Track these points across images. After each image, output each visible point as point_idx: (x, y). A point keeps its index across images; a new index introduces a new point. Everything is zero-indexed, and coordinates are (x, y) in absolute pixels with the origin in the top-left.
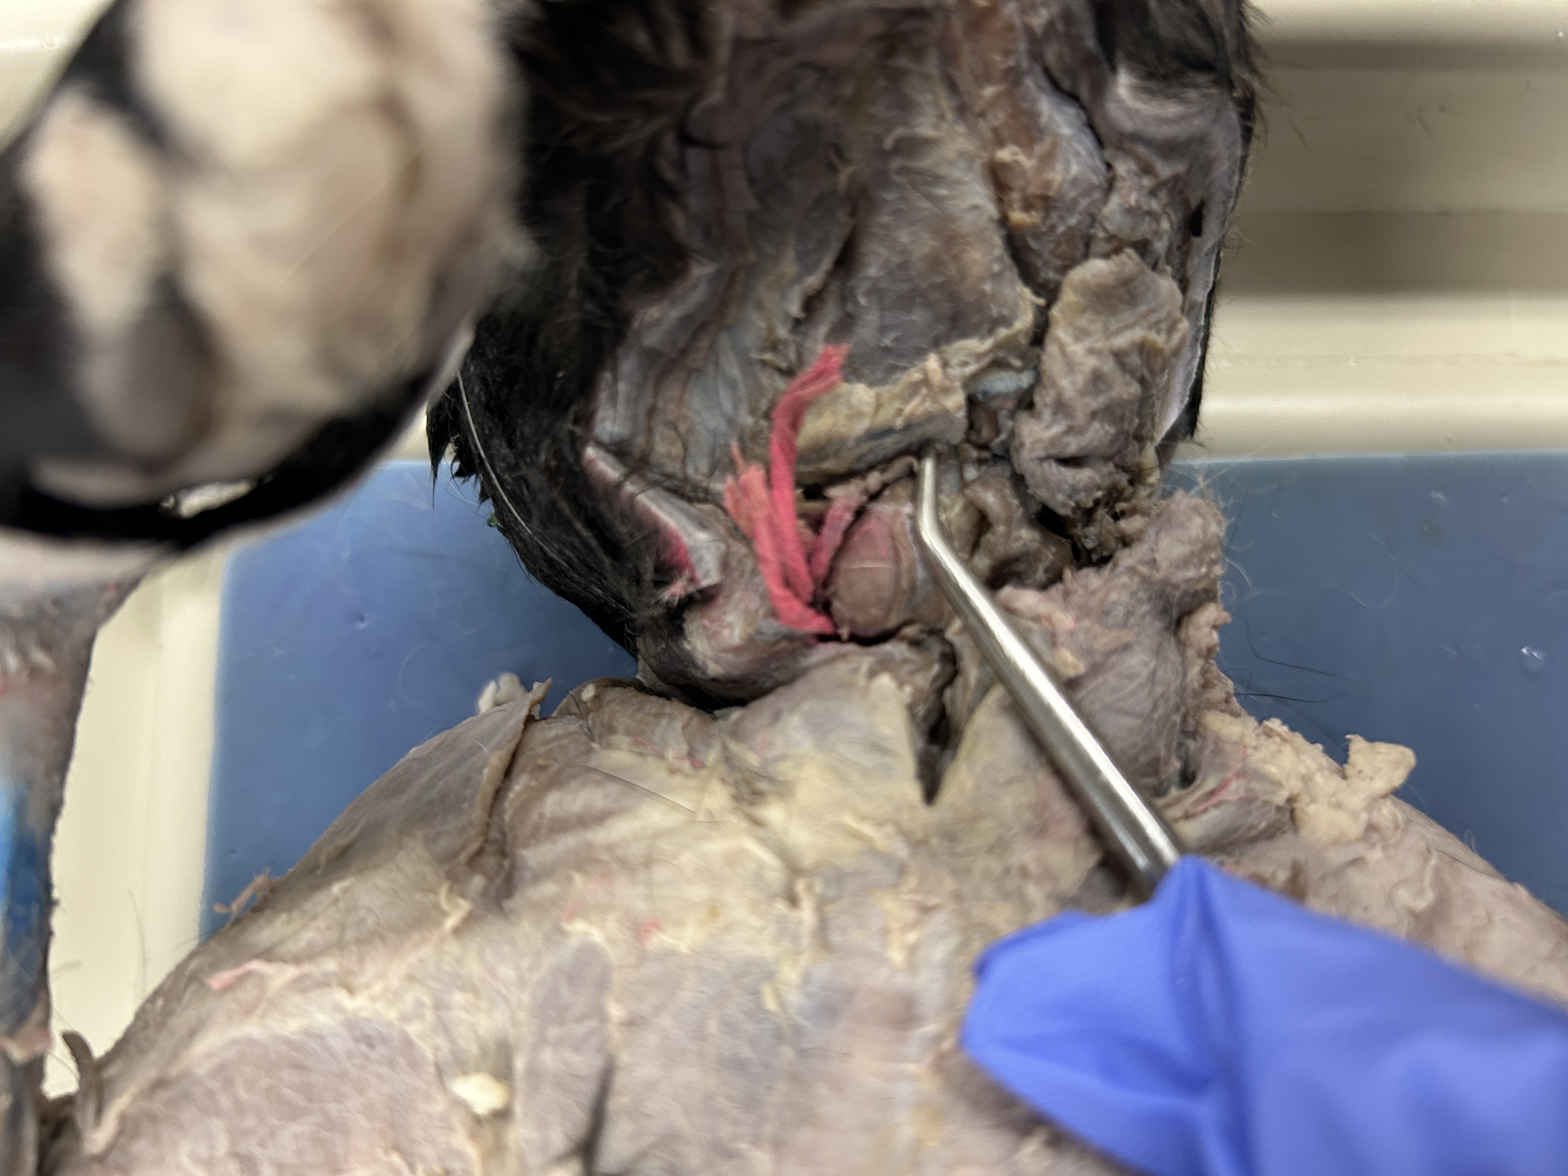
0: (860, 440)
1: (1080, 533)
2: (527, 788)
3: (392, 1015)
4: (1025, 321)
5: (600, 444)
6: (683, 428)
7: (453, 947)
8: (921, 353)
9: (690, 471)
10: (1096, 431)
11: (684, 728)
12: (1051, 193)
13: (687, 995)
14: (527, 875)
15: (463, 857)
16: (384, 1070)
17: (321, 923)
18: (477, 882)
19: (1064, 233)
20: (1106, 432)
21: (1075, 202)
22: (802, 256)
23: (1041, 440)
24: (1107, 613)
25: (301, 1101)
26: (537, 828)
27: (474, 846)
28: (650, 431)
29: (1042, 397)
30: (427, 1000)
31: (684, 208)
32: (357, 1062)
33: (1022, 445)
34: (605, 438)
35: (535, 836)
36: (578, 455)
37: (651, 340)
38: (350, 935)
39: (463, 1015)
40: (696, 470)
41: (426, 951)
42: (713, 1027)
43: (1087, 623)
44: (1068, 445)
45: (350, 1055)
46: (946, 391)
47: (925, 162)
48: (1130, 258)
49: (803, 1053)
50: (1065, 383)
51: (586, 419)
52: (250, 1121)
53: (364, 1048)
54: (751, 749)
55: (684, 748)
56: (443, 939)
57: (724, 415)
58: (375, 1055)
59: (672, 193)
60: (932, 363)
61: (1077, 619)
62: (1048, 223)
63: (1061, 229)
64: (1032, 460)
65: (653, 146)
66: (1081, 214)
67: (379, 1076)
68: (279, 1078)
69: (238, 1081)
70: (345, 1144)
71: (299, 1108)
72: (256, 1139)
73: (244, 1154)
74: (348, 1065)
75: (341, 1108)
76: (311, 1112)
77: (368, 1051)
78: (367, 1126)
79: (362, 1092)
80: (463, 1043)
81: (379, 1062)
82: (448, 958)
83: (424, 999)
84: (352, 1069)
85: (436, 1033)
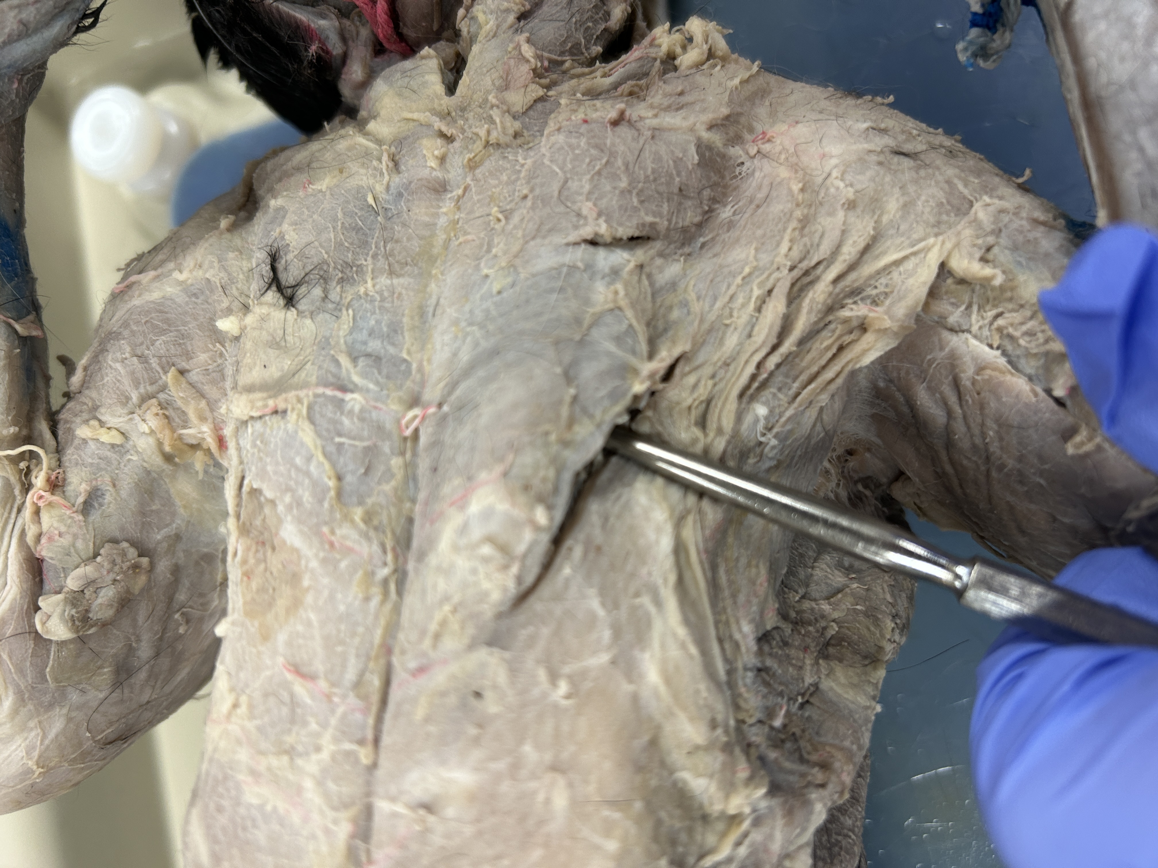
3: (201, 273)
7: (228, 237)
15: (235, 207)
16: (204, 305)
25: (165, 327)
30: (215, 259)
32: (191, 306)
39: (233, 262)
41: (213, 240)
42: (340, 215)
45: (187, 304)
52: (140, 339)
53: (193, 299)
56: (221, 234)
67: (203, 310)
68: (152, 318)
69: (131, 323)
70: (192, 345)
71: (164, 330)
72: (144, 347)
73: (140, 354)
74: (187, 308)
75: (186, 328)
76: (171, 332)
77: (196, 300)
78: (202, 334)
79: (196, 319)
80: (235, 275)
81: (202, 303)
82: (225, 240)
83: (213, 260)
84: (189, 310)
85: (221, 272)
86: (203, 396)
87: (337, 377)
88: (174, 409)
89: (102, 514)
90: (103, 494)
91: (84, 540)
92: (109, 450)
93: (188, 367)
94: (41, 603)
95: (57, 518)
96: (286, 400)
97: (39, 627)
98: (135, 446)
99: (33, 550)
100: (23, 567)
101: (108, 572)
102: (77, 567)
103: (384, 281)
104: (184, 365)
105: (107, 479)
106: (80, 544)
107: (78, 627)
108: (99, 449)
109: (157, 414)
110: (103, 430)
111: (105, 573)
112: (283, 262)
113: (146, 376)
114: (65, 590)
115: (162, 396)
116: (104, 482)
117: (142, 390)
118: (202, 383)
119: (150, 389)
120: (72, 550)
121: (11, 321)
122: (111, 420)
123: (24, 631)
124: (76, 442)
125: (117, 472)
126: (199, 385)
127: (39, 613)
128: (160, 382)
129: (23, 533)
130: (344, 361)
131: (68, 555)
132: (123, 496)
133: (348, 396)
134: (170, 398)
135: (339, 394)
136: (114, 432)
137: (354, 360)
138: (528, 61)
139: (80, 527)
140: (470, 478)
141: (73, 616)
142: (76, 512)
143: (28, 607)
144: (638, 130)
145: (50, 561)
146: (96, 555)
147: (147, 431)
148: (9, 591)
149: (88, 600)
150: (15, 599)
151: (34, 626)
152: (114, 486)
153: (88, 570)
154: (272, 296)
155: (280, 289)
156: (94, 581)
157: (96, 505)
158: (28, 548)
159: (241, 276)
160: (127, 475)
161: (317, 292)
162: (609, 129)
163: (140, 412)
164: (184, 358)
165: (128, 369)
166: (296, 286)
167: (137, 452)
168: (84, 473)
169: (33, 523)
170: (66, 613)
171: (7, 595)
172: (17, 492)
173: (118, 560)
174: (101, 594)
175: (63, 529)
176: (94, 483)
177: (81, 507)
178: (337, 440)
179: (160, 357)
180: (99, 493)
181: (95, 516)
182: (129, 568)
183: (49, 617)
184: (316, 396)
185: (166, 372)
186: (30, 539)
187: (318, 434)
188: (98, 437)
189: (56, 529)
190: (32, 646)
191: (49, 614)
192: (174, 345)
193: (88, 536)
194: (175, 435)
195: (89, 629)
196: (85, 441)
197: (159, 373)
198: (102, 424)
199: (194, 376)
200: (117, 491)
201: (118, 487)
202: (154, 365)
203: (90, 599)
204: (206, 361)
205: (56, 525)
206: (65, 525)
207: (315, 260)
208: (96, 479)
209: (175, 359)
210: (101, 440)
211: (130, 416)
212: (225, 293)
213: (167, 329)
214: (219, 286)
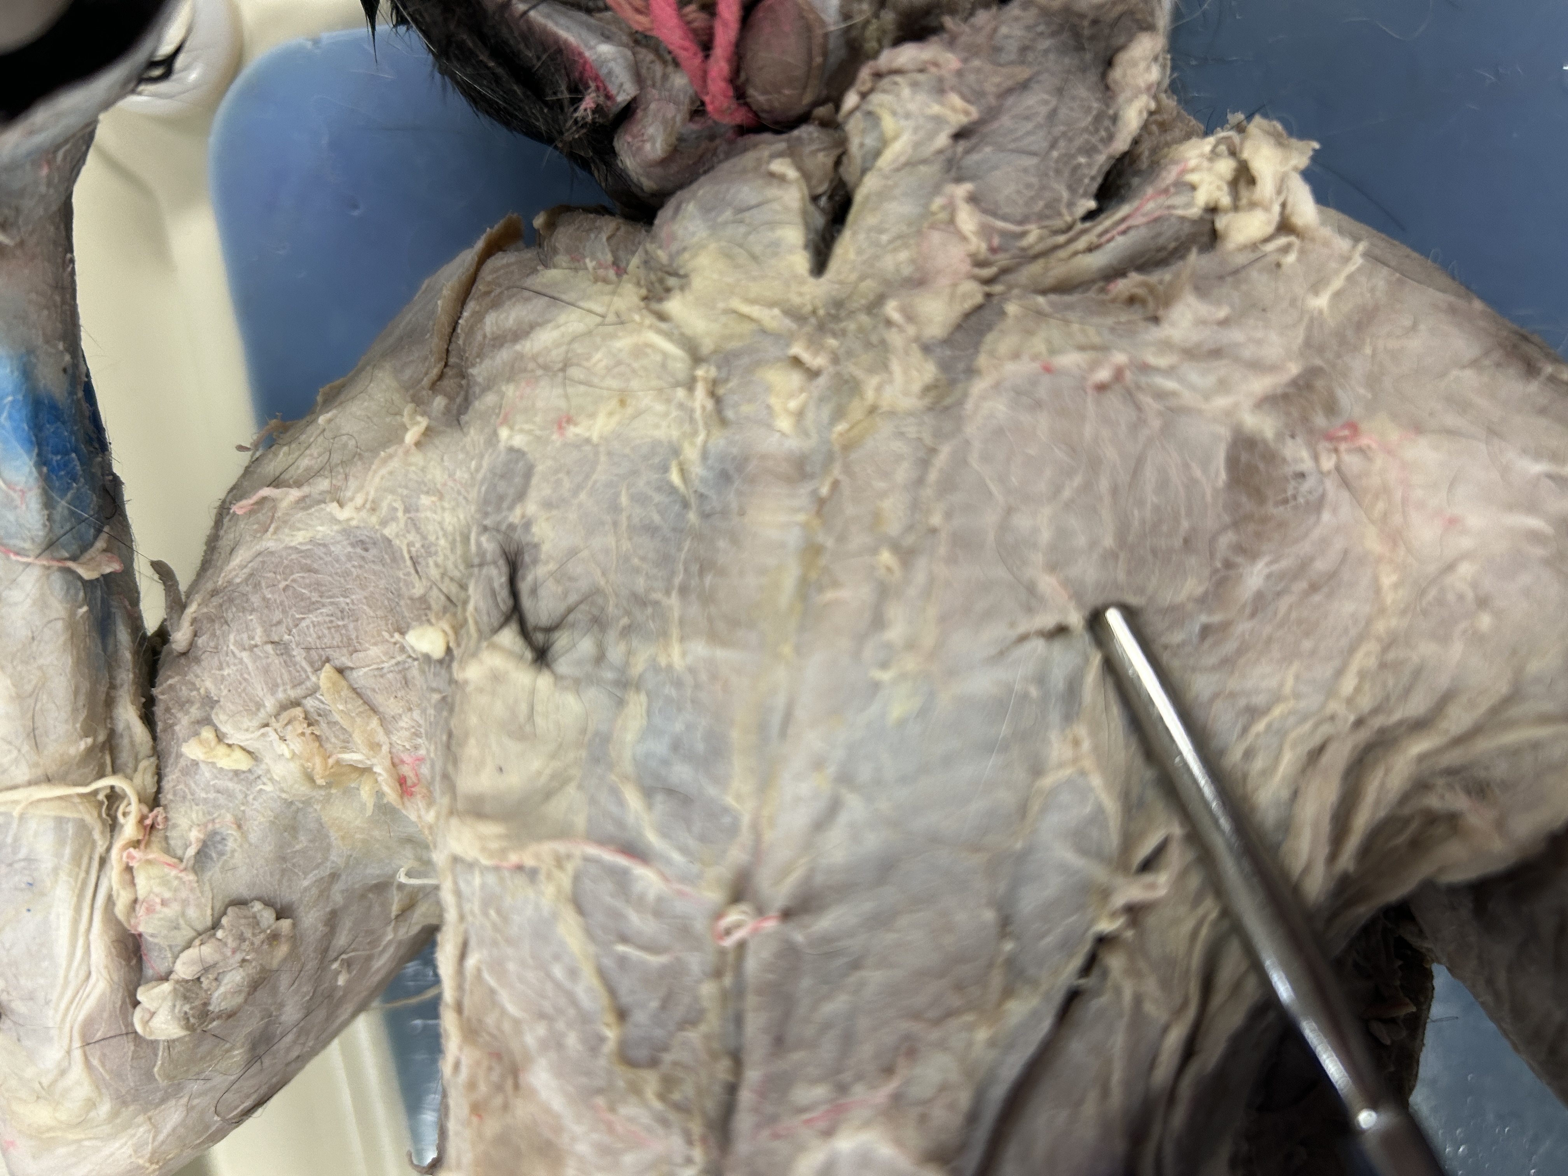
2: (474, 313)
3: (374, 520)
7: (418, 458)
11: (609, 239)
13: (601, 475)
14: (477, 390)
15: (426, 382)
16: (378, 568)
17: (314, 451)
18: (439, 402)
24: (997, 50)
25: (315, 597)
26: (482, 347)
27: (435, 371)
30: (398, 505)
32: (356, 562)
35: (480, 355)
38: (336, 458)
39: (429, 514)
41: (394, 464)
42: (624, 500)
43: (976, 63)
45: (349, 558)
49: (706, 516)
52: (277, 615)
53: (359, 550)
54: (660, 247)
55: (609, 258)
56: (407, 453)
58: (369, 555)
61: (965, 60)
67: (375, 573)
68: (294, 581)
69: (263, 584)
70: (356, 629)
71: (314, 603)
72: (282, 628)
73: (276, 639)
74: (349, 565)
75: (348, 600)
76: (324, 605)
77: (364, 553)
78: (372, 614)
79: (363, 587)
80: (432, 538)
81: (373, 562)
82: (413, 468)
83: (395, 505)
84: (353, 569)
85: (409, 532)
86: (374, 710)
87: (620, 824)
88: (328, 723)
89: (222, 867)
90: (224, 839)
91: (198, 906)
92: (231, 780)
93: (350, 664)
94: (140, 997)
95: (158, 881)
96: (537, 856)
97: (139, 1028)
98: (268, 771)
99: (126, 925)
100: (110, 953)
101: (234, 952)
102: (188, 945)
103: (699, 649)
104: (344, 660)
105: (229, 818)
106: (192, 912)
107: (194, 1025)
108: (216, 778)
109: (303, 734)
110: (222, 750)
111: (229, 953)
112: (530, 578)
113: (286, 677)
114: (173, 976)
115: (309, 703)
116: (225, 822)
117: (281, 695)
118: (374, 690)
119: (293, 694)
120: (181, 921)
121: (71, 564)
122: (235, 736)
123: (118, 1032)
124: (182, 763)
125: (242, 808)
126: (369, 693)
127: (138, 1009)
128: (308, 684)
129: (110, 901)
130: (633, 800)
131: (176, 928)
132: (253, 841)
133: (639, 870)
134: (322, 706)
135: (622, 861)
136: (238, 754)
137: (648, 793)
138: (964, 238)
139: (192, 890)
140: (842, 1089)
141: (186, 1013)
142: (185, 869)
143: (124, 1002)
144: (1139, 408)
145: (150, 939)
146: (216, 925)
147: (287, 754)
148: (95, 986)
149: (206, 991)
150: (103, 994)
151: (132, 1025)
152: (239, 827)
153: (208, 951)
154: (509, 637)
155: (525, 632)
156: (214, 965)
157: (214, 855)
158: (118, 923)
159: (442, 542)
160: (258, 811)
161: (586, 646)
162: (1089, 400)
163: (277, 725)
164: (345, 651)
165: (258, 664)
166: (549, 630)
167: (271, 779)
168: (196, 814)
169: (124, 888)
170: (177, 1010)
171: (92, 989)
172: (97, 835)
173: (248, 934)
174: (225, 981)
175: (167, 895)
176: (210, 827)
177: (192, 862)
178: (621, 948)
179: (308, 649)
180: (218, 838)
181: (214, 872)
182: (263, 942)
183: (153, 1014)
184: (587, 859)
185: (317, 670)
186: (120, 909)
187: (590, 934)
188: (215, 760)
189: (157, 895)
190: (132, 1048)
191: (153, 1010)
192: (329, 628)
193: (203, 900)
194: (331, 761)
195: (210, 1023)
196: (195, 763)
197: (305, 671)
198: (220, 737)
199: (360, 677)
200: (244, 835)
201: (245, 828)
202: (298, 659)
203: (209, 989)
204: (379, 657)
205: (157, 890)
206: (170, 889)
207: (583, 585)
208: (213, 821)
209: (329, 652)
210: (219, 765)
211: (263, 730)
212: (417, 572)
213: (317, 602)
214: (407, 557)
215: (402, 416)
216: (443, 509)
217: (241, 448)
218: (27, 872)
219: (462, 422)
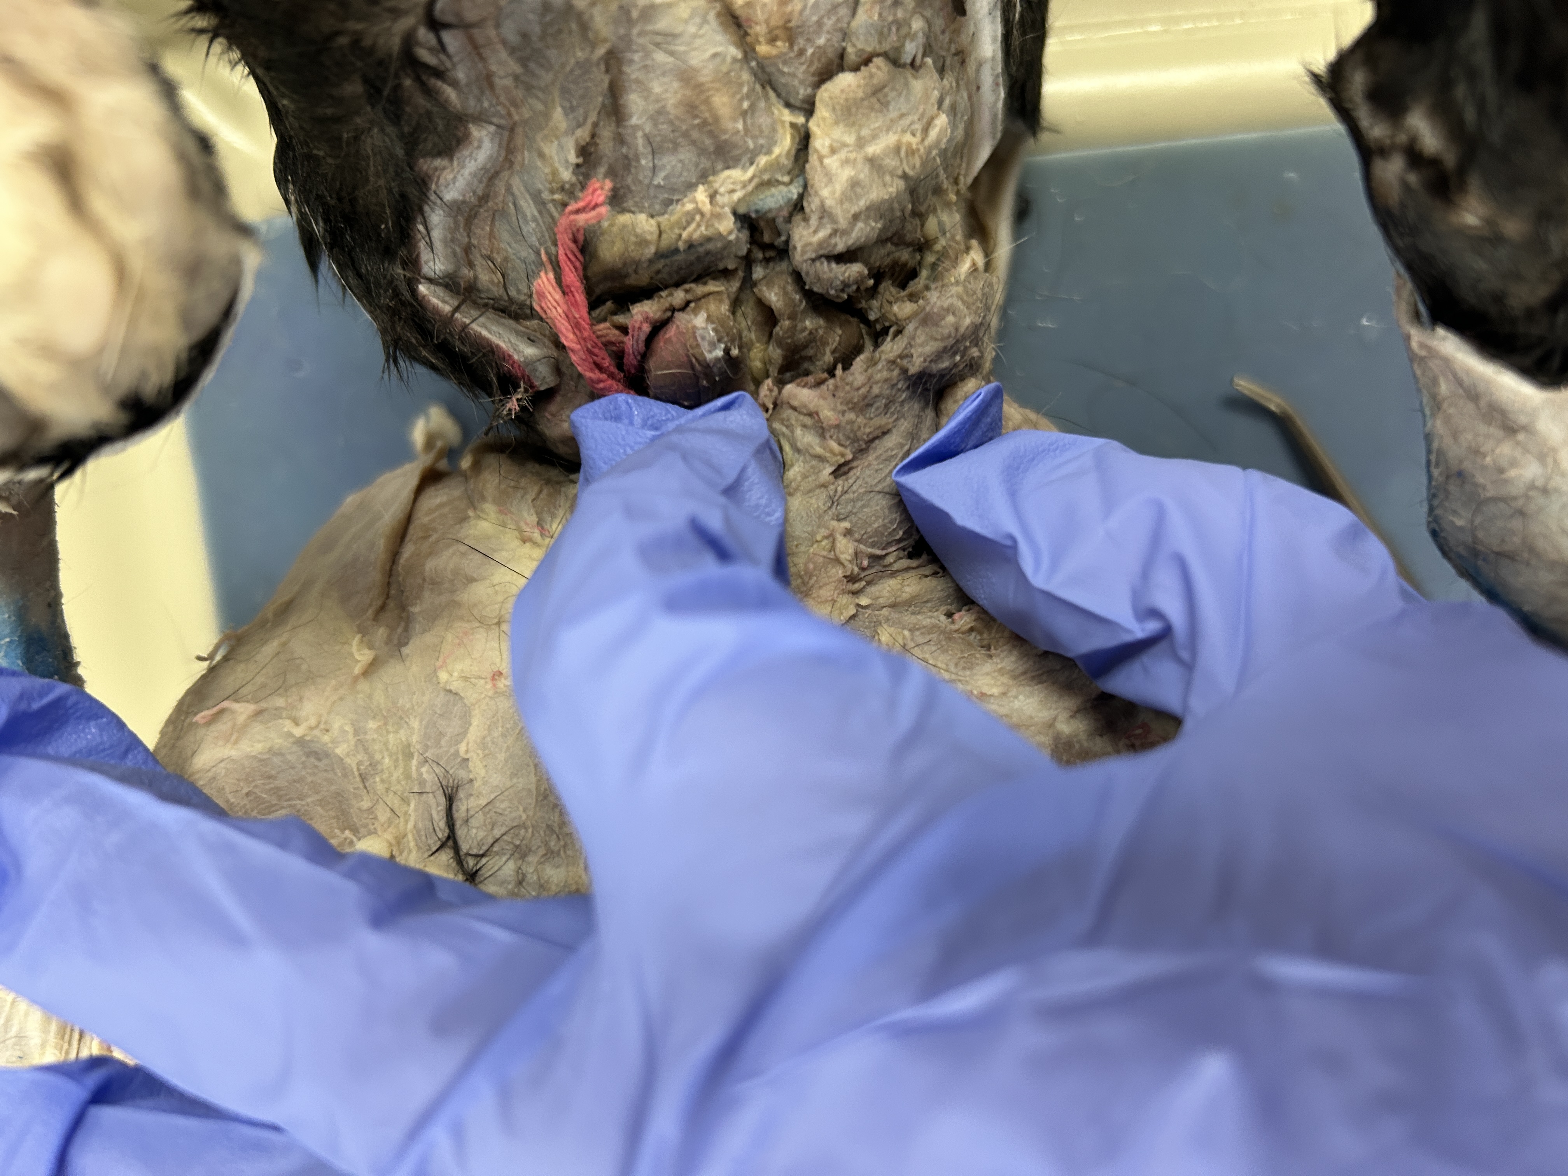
0: (651, 262)
1: (866, 306)
3: (326, 738)
4: (785, 144)
5: (430, 281)
6: (499, 260)
7: (364, 686)
8: (691, 187)
9: (513, 293)
10: (861, 229)
11: (534, 501)
12: (792, 24)
14: (417, 626)
15: (370, 612)
16: (330, 778)
17: (270, 671)
18: (382, 633)
19: (813, 54)
20: (873, 229)
21: (819, 24)
22: (569, 110)
23: (810, 244)
25: (275, 800)
26: (421, 586)
27: (378, 602)
28: (471, 265)
29: (809, 203)
31: (455, 84)
33: (795, 248)
34: (431, 274)
35: (420, 595)
36: (414, 292)
37: (450, 195)
38: (291, 678)
39: (375, 736)
40: (519, 291)
44: (836, 245)
46: (718, 217)
47: (663, 23)
48: (878, 68)
50: (825, 193)
51: (413, 263)
53: (312, 760)
55: (535, 518)
56: (355, 681)
57: (531, 247)
58: (322, 766)
59: (439, 74)
60: (701, 195)
62: (796, 48)
63: (810, 51)
64: (806, 261)
65: (409, 41)
66: (828, 32)
67: (327, 783)
68: (256, 786)
69: (227, 790)
71: (273, 806)
74: (304, 773)
75: (304, 803)
76: (283, 808)
77: (317, 763)
78: (325, 814)
79: (317, 792)
80: (378, 757)
81: (326, 771)
82: (361, 695)
83: (347, 728)
84: (308, 776)
85: (358, 752)
154: (445, 860)
155: (458, 858)
159: (387, 760)
166: (478, 857)
212: (365, 787)
213: (276, 805)
214: (356, 773)
215: (351, 645)
216: (388, 732)
217: (200, 658)
218: (17, 1047)
219: (404, 654)
